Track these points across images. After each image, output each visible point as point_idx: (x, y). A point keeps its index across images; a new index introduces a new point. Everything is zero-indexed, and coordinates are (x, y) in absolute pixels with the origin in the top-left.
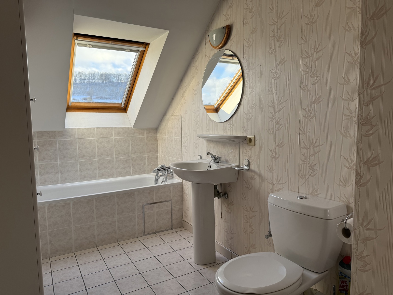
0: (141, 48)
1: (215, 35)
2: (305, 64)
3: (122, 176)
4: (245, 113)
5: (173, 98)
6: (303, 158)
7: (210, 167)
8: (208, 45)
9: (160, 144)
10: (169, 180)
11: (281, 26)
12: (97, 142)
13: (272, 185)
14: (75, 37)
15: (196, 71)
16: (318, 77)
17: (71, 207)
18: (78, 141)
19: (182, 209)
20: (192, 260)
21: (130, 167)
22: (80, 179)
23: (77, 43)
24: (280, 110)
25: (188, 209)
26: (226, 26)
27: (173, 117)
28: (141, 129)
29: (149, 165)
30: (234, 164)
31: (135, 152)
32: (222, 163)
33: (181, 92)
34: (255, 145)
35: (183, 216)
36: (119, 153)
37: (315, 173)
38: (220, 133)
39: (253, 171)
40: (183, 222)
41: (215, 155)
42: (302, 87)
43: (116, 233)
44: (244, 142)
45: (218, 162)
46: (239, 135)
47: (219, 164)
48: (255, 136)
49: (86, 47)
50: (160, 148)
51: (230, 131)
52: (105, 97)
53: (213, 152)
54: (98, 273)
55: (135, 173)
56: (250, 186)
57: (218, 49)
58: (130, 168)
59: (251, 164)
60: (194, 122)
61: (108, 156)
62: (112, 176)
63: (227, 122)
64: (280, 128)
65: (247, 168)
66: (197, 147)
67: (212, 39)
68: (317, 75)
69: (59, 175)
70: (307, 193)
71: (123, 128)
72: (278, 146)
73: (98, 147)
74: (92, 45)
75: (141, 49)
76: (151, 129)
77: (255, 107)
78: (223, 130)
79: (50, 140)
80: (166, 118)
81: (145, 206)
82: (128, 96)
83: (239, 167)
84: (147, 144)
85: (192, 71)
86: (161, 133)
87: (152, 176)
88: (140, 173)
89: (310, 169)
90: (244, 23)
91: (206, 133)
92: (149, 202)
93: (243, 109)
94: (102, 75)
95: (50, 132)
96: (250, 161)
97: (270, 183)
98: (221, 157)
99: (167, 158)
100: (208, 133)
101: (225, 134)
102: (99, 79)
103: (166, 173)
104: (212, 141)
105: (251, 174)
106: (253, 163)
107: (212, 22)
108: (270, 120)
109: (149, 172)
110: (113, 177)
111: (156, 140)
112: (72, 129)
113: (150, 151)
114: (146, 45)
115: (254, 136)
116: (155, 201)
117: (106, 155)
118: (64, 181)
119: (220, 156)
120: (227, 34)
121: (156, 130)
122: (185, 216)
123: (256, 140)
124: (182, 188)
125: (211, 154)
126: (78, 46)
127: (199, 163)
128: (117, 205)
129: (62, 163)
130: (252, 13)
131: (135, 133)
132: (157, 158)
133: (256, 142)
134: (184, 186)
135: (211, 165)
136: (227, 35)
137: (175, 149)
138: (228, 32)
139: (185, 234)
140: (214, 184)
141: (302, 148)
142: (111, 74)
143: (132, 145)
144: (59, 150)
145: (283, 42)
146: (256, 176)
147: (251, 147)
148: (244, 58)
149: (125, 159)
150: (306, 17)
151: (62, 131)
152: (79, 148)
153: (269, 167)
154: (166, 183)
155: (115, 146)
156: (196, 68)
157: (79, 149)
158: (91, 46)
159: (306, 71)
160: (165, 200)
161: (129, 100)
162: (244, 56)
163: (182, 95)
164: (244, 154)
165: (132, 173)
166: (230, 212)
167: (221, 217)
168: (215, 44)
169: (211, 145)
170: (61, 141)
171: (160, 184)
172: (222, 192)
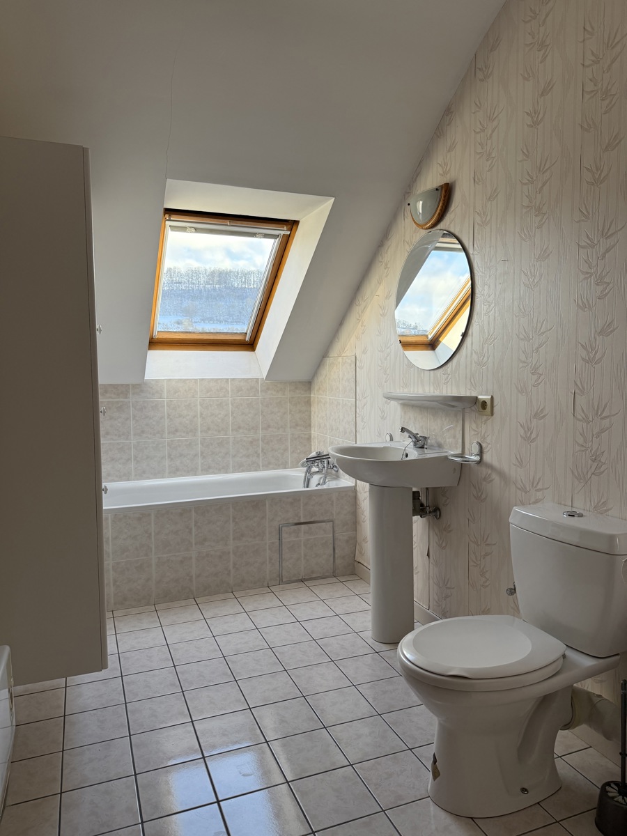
0: (283, 231)
1: (421, 202)
2: (586, 259)
3: (243, 471)
4: (475, 352)
5: (341, 323)
6: (581, 440)
7: (407, 456)
8: (409, 220)
9: (315, 413)
10: (331, 482)
11: (542, 187)
12: (201, 405)
13: (523, 493)
14: (167, 216)
15: (386, 270)
16: (608, 284)
17: (153, 521)
18: (167, 403)
19: (355, 538)
20: (369, 635)
21: (259, 454)
22: (170, 473)
23: (170, 226)
24: (540, 346)
25: (365, 540)
26: (442, 186)
27: (340, 359)
28: (281, 383)
29: (293, 451)
30: (452, 451)
31: (269, 426)
32: (431, 449)
33: (356, 310)
34: (492, 414)
35: (357, 552)
36: (239, 428)
37: (602, 469)
38: (429, 390)
39: (490, 466)
40: (356, 563)
41: (418, 434)
42: (581, 304)
43: (229, 574)
44: (473, 408)
45: (422, 447)
46: (463, 394)
47: (424, 451)
48: (492, 398)
49: (185, 231)
50: (315, 420)
51: (447, 387)
52: (218, 318)
53: (414, 428)
54: (195, 642)
55: (267, 466)
56: (482, 494)
57: (427, 229)
58: (258, 456)
59: (485, 450)
60: (379, 368)
61: (219, 431)
62: (225, 470)
63: (441, 370)
64: (540, 381)
65: (477, 458)
66: (383, 418)
67: (416, 209)
68: (606, 280)
69: (133, 465)
70: (588, 509)
71: (247, 380)
72: (536, 416)
73: (201, 414)
74: (196, 229)
75: (282, 233)
76: (300, 382)
77: (494, 340)
78: (433, 385)
79: (118, 400)
80: (328, 361)
81: (284, 529)
82: (259, 319)
83: (462, 457)
84: (291, 411)
85: (378, 272)
86: (318, 391)
87: (300, 473)
88: (277, 467)
89: (594, 461)
90: (476, 180)
91: (401, 391)
92: (291, 521)
93: (472, 344)
94: (213, 274)
95: (118, 385)
96: (484, 445)
97: (519, 489)
98: (429, 437)
99: (328, 440)
100: (406, 390)
101: (437, 393)
102: (208, 283)
103: (324, 467)
104: (413, 406)
105: (484, 471)
106: (488, 448)
107: (417, 176)
108: (521, 365)
109: (294, 466)
110: (226, 473)
111: (308, 403)
112: (157, 381)
113: (297, 425)
114: (293, 224)
115: (490, 397)
116: (302, 520)
117: (216, 430)
118: (141, 475)
119: (426, 436)
120: (444, 200)
121: (308, 384)
122: (361, 553)
123: (495, 404)
124: (355, 497)
125: (409, 431)
126: (171, 230)
127: (385, 448)
128: (233, 521)
129: (138, 442)
130: (490, 162)
131: (268, 389)
132: (309, 439)
133: (495, 409)
134: (358, 494)
135: (407, 452)
136: (443, 204)
137: (343, 421)
138: (445, 197)
139: (359, 587)
140: (414, 489)
141: (579, 420)
142: (231, 272)
143: (262, 412)
144: (134, 419)
145: (545, 217)
146: (494, 476)
147: (485, 418)
148: (475, 246)
149: (250, 439)
150: (588, 169)
151: (139, 385)
152: (169, 415)
153: (518, 457)
154: (325, 487)
155: (232, 413)
156: (386, 265)
157: (168, 418)
158: (194, 231)
159: (588, 273)
160: (321, 518)
161: (260, 328)
162: (475, 242)
163: (358, 317)
164: (473, 433)
165: (263, 466)
166: (444, 545)
167: (428, 555)
168: (420, 219)
169: (411, 414)
170: (137, 402)
171: (313, 486)
172: (429, 506)
